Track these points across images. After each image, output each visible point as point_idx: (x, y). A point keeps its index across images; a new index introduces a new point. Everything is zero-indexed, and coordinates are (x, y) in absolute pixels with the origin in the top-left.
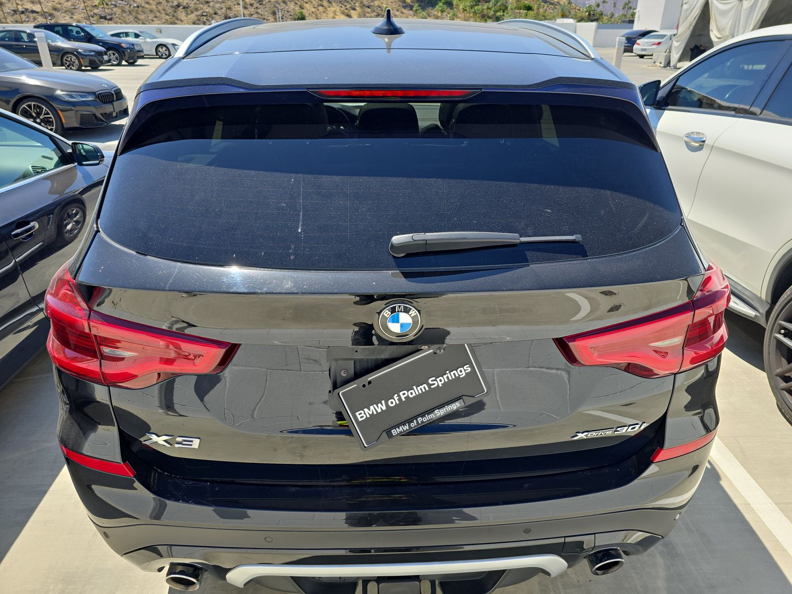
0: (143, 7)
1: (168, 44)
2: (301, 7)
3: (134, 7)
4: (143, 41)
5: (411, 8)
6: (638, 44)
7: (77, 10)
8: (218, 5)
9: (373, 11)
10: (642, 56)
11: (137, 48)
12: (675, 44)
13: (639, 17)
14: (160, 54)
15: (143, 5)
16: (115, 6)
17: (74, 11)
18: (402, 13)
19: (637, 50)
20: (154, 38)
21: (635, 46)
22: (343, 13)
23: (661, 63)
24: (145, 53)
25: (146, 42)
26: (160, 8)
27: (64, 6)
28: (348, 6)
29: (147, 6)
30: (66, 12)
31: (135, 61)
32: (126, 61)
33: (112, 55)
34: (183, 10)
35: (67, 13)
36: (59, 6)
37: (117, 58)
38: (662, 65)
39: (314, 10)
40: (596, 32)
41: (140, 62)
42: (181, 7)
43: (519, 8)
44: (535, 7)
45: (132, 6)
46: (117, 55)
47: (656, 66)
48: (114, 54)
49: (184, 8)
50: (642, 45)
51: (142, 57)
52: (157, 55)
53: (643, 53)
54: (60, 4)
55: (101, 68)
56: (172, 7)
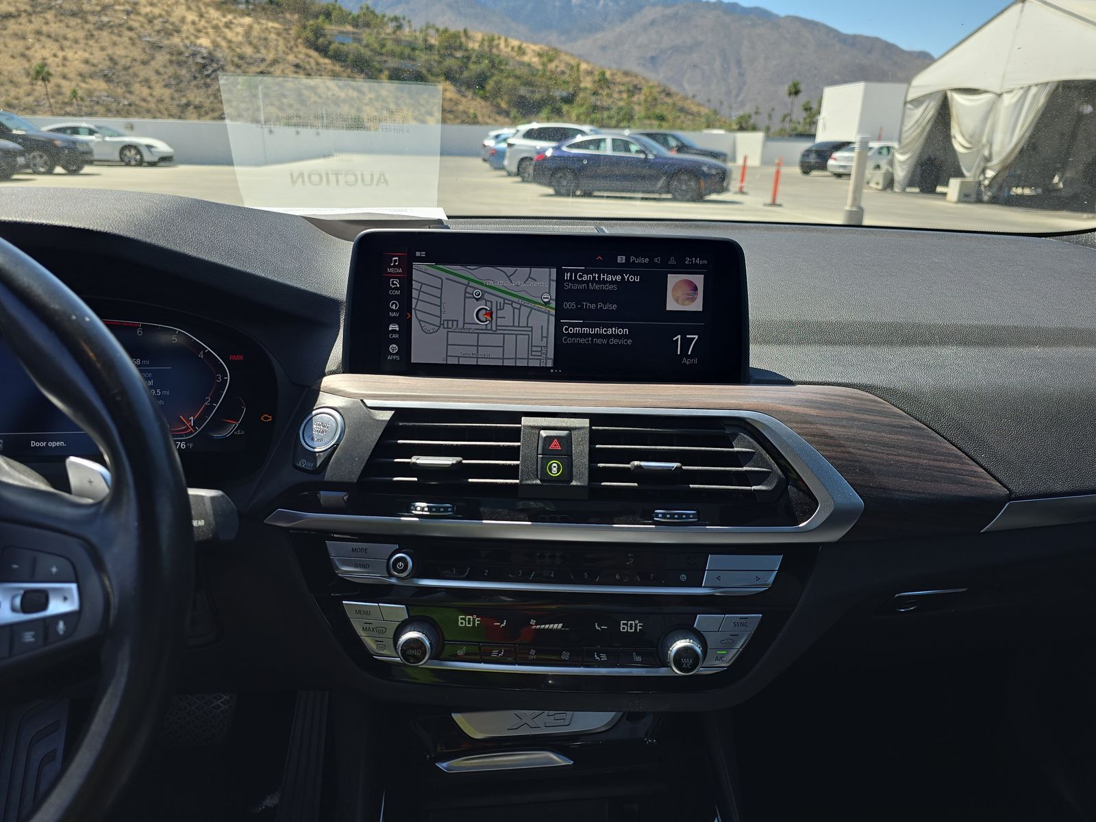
0: (137, 105)
1: (141, 145)
2: (359, 110)
3: (124, 105)
4: (100, 140)
5: (507, 114)
6: (835, 159)
7: (42, 108)
8: (243, 106)
9: (456, 117)
10: (839, 176)
11: (81, 148)
12: (900, 157)
13: (824, 126)
14: (126, 159)
15: (137, 102)
16: (98, 103)
17: (37, 109)
18: (496, 121)
19: (833, 166)
20: (120, 135)
21: (831, 162)
22: (415, 119)
23: (878, 184)
24: (96, 157)
25: (104, 141)
26: (162, 107)
27: (22, 102)
28: (423, 110)
29: (143, 104)
30: (25, 109)
31: (80, 168)
32: (64, 167)
33: (39, 158)
34: (195, 110)
35: (27, 110)
36: (15, 102)
37: (46, 163)
38: (880, 187)
39: (376, 114)
40: (764, 146)
41: (87, 169)
42: (192, 107)
43: (648, 118)
44: (670, 117)
45: (121, 105)
46: (45, 157)
47: (871, 188)
48: (41, 157)
49: (196, 107)
50: (837, 160)
51: (91, 163)
52: (122, 160)
53: (841, 171)
54: (17, 99)
55: (16, 177)
56: (178, 106)
